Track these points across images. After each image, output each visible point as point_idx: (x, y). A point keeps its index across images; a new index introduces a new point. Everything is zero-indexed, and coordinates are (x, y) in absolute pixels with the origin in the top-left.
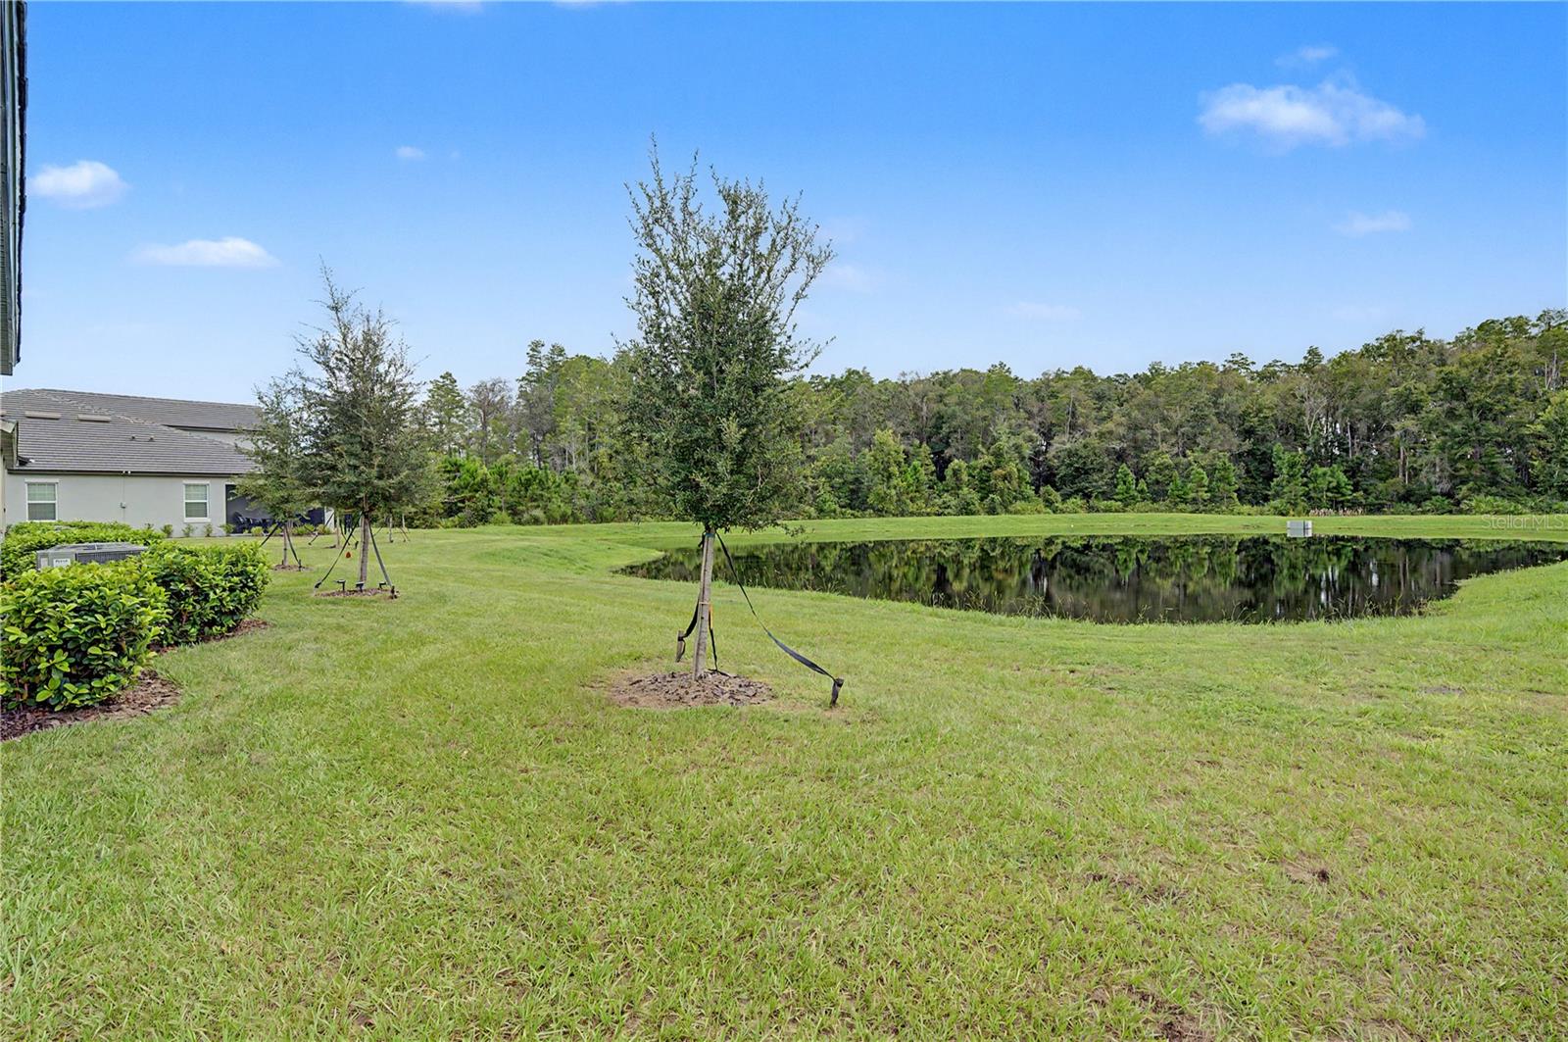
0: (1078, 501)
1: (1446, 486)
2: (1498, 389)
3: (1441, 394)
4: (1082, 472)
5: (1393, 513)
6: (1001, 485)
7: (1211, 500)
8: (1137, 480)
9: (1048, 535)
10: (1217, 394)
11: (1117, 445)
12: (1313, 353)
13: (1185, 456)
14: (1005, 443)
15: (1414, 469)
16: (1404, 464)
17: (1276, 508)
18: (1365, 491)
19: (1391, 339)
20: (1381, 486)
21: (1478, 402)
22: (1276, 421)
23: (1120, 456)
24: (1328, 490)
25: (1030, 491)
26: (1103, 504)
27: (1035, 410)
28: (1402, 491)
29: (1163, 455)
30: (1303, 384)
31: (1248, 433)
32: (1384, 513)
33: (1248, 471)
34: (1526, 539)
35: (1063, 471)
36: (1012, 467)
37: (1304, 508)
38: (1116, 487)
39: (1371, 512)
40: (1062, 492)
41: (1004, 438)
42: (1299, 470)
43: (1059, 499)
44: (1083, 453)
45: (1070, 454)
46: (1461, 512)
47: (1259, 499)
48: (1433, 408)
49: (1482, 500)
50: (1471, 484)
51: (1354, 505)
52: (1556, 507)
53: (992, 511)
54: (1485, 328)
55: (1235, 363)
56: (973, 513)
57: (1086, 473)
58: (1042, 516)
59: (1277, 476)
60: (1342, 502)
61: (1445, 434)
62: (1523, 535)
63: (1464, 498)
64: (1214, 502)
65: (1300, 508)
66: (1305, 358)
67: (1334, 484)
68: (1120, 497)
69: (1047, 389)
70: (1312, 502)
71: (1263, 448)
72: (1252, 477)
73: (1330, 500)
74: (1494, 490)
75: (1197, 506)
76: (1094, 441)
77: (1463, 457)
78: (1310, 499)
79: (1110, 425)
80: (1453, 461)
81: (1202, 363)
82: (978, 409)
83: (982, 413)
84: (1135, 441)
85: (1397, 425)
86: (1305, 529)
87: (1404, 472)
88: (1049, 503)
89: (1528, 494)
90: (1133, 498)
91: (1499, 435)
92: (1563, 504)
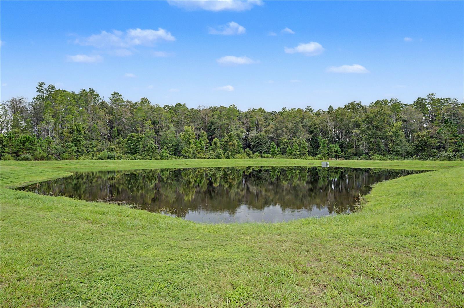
0: (258, 154)
1: (367, 151)
2: (380, 121)
3: (366, 122)
4: (259, 144)
5: (352, 160)
6: (231, 148)
7: (300, 155)
8: (277, 147)
9: (248, 166)
10: (303, 119)
11: (271, 135)
12: (331, 107)
13: (292, 139)
14: (234, 133)
15: (358, 145)
16: (356, 144)
17: (319, 158)
18: (345, 152)
19: (352, 104)
20: (349, 151)
21: (375, 125)
22: (319, 129)
23: (272, 139)
24: (334, 152)
25: (242, 150)
26: (265, 155)
27: (245, 122)
28: (355, 153)
29: (285, 139)
30: (327, 117)
31: (311, 132)
32: (350, 160)
33: (311, 145)
35: (253, 144)
36: (235, 142)
37: (327, 157)
38: (270, 149)
39: (346, 159)
40: (253, 151)
41: (233, 131)
42: (326, 145)
43: (251, 153)
44: (260, 137)
45: (256, 137)
46: (370, 159)
47: (315, 154)
48: (364, 126)
49: (377, 156)
50: (373, 151)
51: (342, 157)
52: (395, 158)
53: (228, 157)
54: (377, 102)
55: (309, 109)
57: (261, 144)
58: (245, 159)
59: (320, 147)
60: (338, 156)
61: (366, 135)
62: (388, 167)
63: (371, 155)
64: (301, 155)
65: (326, 158)
66: (329, 109)
67: (336, 150)
68: (271, 153)
69: (249, 115)
70: (329, 156)
71: (316, 138)
72: (312, 147)
73: (335, 155)
74: (379, 152)
75: (296, 157)
76: (263, 133)
77: (371, 142)
78: (329, 154)
79: (269, 128)
80: (369, 143)
81: (299, 109)
82: (224, 121)
83: (226, 122)
84: (277, 134)
85: (353, 131)
86: (327, 165)
87: (355, 146)
88: (248, 155)
89: (388, 154)
90: (276, 153)
91: (381, 135)
92: (397, 157)
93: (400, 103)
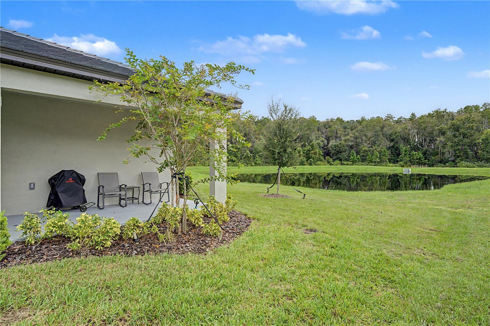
0: (338, 161)
1: (453, 158)
2: (468, 128)
3: (451, 130)
4: (339, 152)
5: (437, 167)
6: (313, 156)
7: (380, 162)
8: (357, 155)
9: (329, 172)
10: (383, 128)
11: (350, 144)
12: (413, 115)
13: (372, 147)
14: (315, 142)
15: (443, 153)
16: (440, 151)
17: (400, 165)
18: (428, 160)
19: (436, 112)
20: (433, 158)
21: (462, 132)
22: (401, 137)
23: (351, 147)
24: (417, 159)
25: (322, 158)
26: (346, 163)
27: (324, 131)
28: (440, 160)
29: (365, 147)
30: (409, 125)
31: (392, 140)
32: (434, 167)
33: (392, 153)
34: (476, 175)
35: (333, 152)
36: (317, 150)
37: (409, 165)
38: (350, 157)
39: (430, 166)
40: (333, 158)
41: (314, 141)
42: (408, 153)
43: (332, 161)
44: (340, 146)
45: (335, 146)
46: (457, 167)
47: (396, 162)
48: (449, 134)
49: (464, 163)
50: (460, 158)
51: (424, 164)
52: (485, 165)
53: (311, 164)
54: (466, 108)
55: (389, 117)
56: (305, 165)
57: (341, 152)
58: (326, 166)
59: (401, 154)
60: (421, 163)
61: (452, 142)
63: (458, 162)
65: (408, 165)
66: (411, 116)
67: (419, 157)
68: (351, 160)
69: (328, 125)
70: (412, 163)
71: (397, 145)
72: (393, 155)
73: (417, 162)
74: (467, 160)
75: (377, 164)
76: (343, 142)
77: (458, 149)
79: (348, 137)
80: (455, 151)
81: (378, 117)
82: (306, 131)
83: (307, 132)
84: (356, 142)
85: (438, 139)
86: (409, 171)
87: (440, 153)
88: (329, 162)
89: (477, 161)
90: (356, 161)
91: (468, 143)
92: (488, 165)
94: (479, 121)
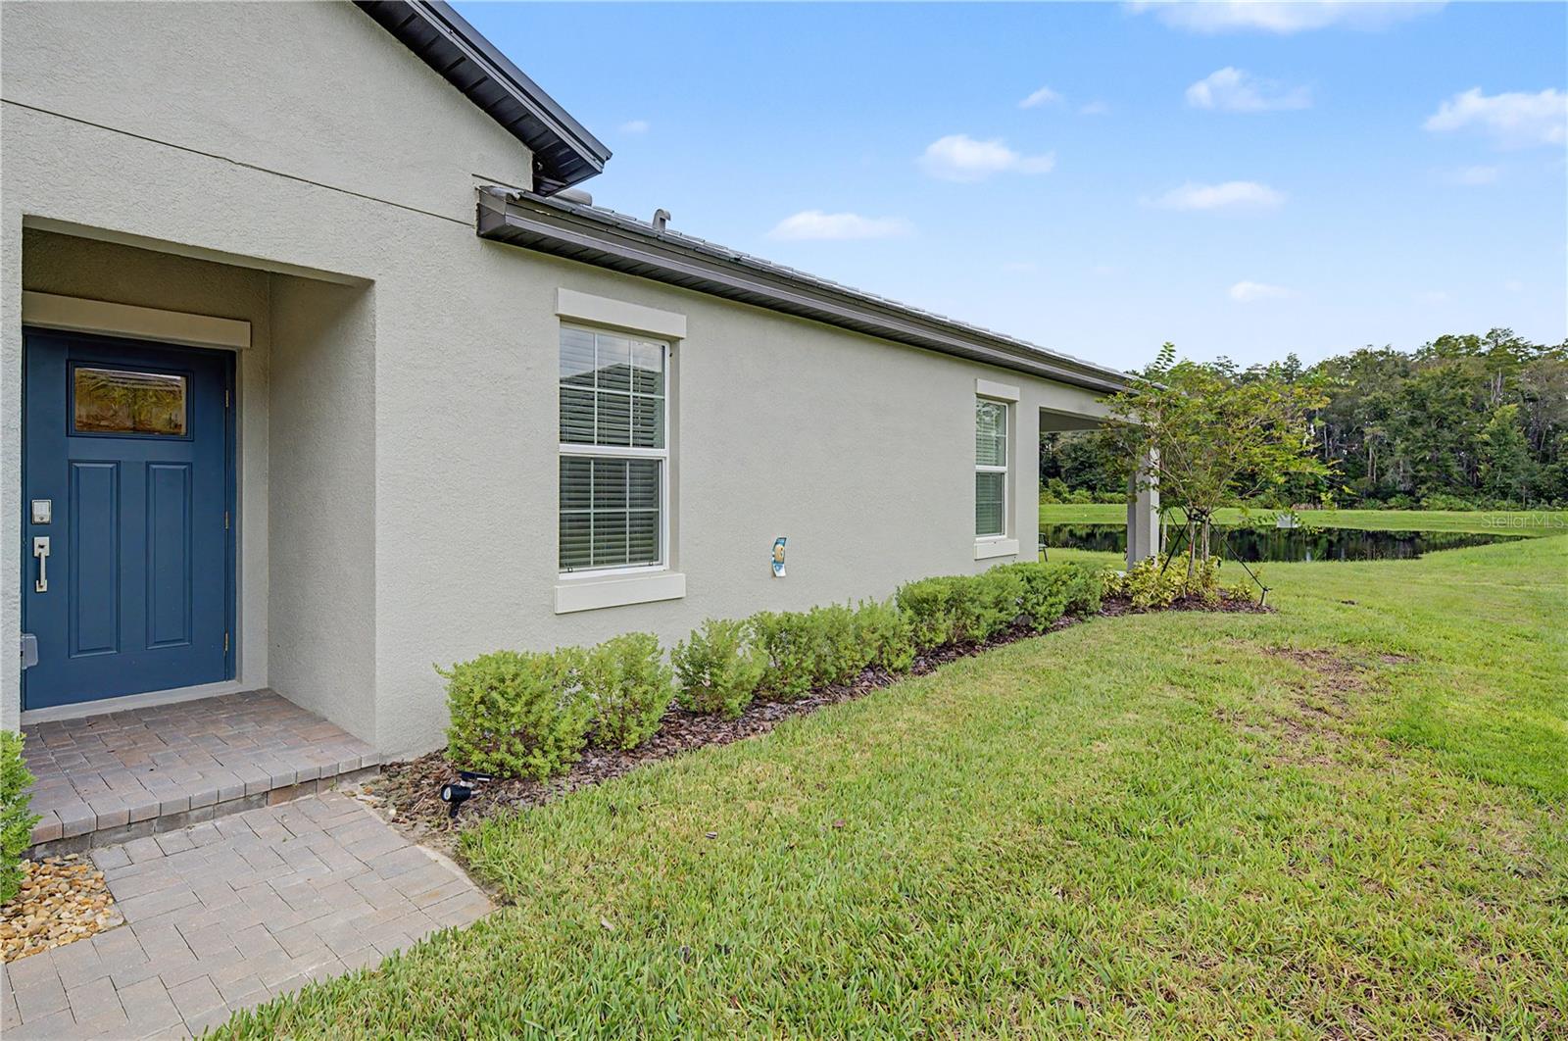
0: (1084, 492)
1: (1408, 485)
2: (1452, 402)
3: (1405, 405)
4: (1087, 465)
5: (1363, 509)
9: (1058, 523)
12: (1292, 359)
15: (1382, 469)
16: (1373, 465)
17: (1262, 502)
19: (1363, 353)
20: (1353, 484)
21: (1435, 412)
24: (1308, 487)
26: (1106, 496)
28: (1371, 489)
32: (1356, 508)
34: (1473, 532)
35: (1068, 465)
37: (1287, 502)
39: (1344, 507)
40: (1069, 484)
43: (1067, 491)
44: (1088, 448)
45: (1075, 448)
46: (1420, 508)
47: (1247, 495)
49: (1440, 499)
50: (1429, 484)
52: (1497, 505)
54: (1443, 342)
55: (1221, 365)
57: (1091, 467)
60: (1319, 498)
61: (1408, 440)
63: (1423, 496)
65: (1283, 502)
66: (1285, 364)
67: (1313, 481)
70: (1294, 498)
73: (1309, 496)
74: (1448, 489)
77: (1423, 460)
78: (1291, 494)
80: (1414, 464)
85: (1367, 430)
87: (1372, 471)
88: (1058, 494)
89: (1475, 494)
91: (1452, 442)
92: (1505, 503)
93: (1520, 342)
94: (1480, 380)
